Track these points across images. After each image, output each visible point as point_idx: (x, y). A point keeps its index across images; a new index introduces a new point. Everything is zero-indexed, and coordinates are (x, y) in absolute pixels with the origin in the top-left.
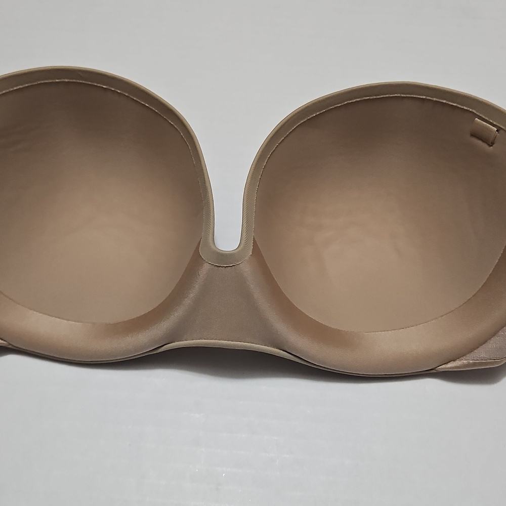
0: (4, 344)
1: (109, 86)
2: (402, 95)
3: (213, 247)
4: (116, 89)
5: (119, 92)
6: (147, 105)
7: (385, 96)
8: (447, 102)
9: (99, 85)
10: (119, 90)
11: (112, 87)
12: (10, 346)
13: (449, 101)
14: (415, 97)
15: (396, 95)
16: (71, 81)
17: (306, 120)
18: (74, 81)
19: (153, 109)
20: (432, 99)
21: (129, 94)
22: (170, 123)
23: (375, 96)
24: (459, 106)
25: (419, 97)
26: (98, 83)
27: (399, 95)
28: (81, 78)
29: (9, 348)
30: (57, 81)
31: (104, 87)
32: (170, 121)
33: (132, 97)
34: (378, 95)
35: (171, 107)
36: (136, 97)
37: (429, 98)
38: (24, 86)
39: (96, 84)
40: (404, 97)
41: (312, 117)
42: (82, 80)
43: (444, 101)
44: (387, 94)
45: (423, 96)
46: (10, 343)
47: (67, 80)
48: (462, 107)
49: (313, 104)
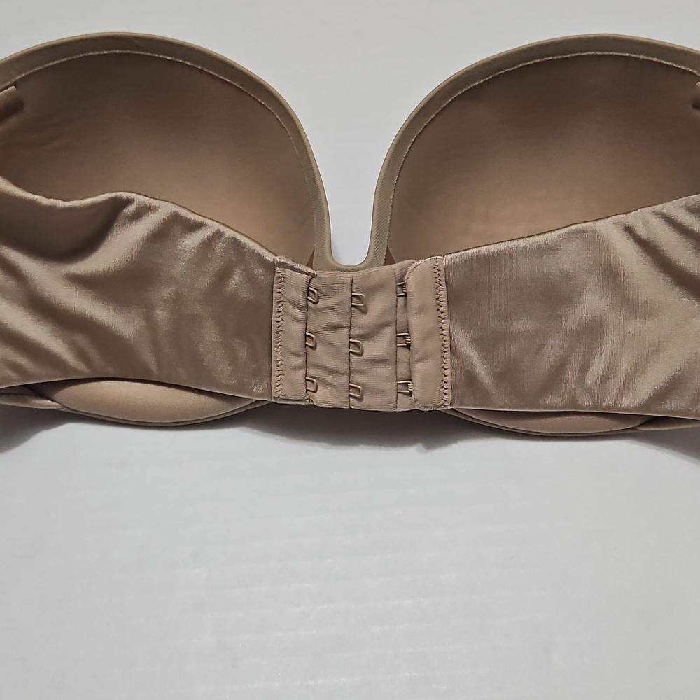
0: (56, 406)
1: (176, 57)
2: (598, 53)
3: (331, 261)
4: (185, 60)
5: (189, 64)
6: (227, 80)
7: (574, 55)
8: (659, 61)
9: (161, 56)
10: (188, 61)
11: (180, 59)
12: (64, 410)
13: (662, 59)
14: (616, 55)
15: (589, 53)
16: (125, 52)
17: (465, 90)
18: (129, 52)
19: (236, 85)
20: (638, 56)
21: (202, 66)
22: (260, 103)
23: (561, 55)
24: (674, 65)
25: (620, 54)
26: (160, 54)
27: (593, 53)
28: (137, 47)
29: (62, 412)
30: (105, 52)
31: (169, 58)
32: (260, 101)
33: (207, 71)
34: (565, 54)
35: (261, 81)
36: (212, 71)
37: (634, 56)
38: (62, 60)
39: (157, 55)
40: (600, 55)
41: (474, 87)
42: (139, 51)
43: (655, 59)
44: (578, 52)
45: (625, 52)
46: (64, 404)
47: (118, 52)
48: (679, 67)
49: (475, 68)
